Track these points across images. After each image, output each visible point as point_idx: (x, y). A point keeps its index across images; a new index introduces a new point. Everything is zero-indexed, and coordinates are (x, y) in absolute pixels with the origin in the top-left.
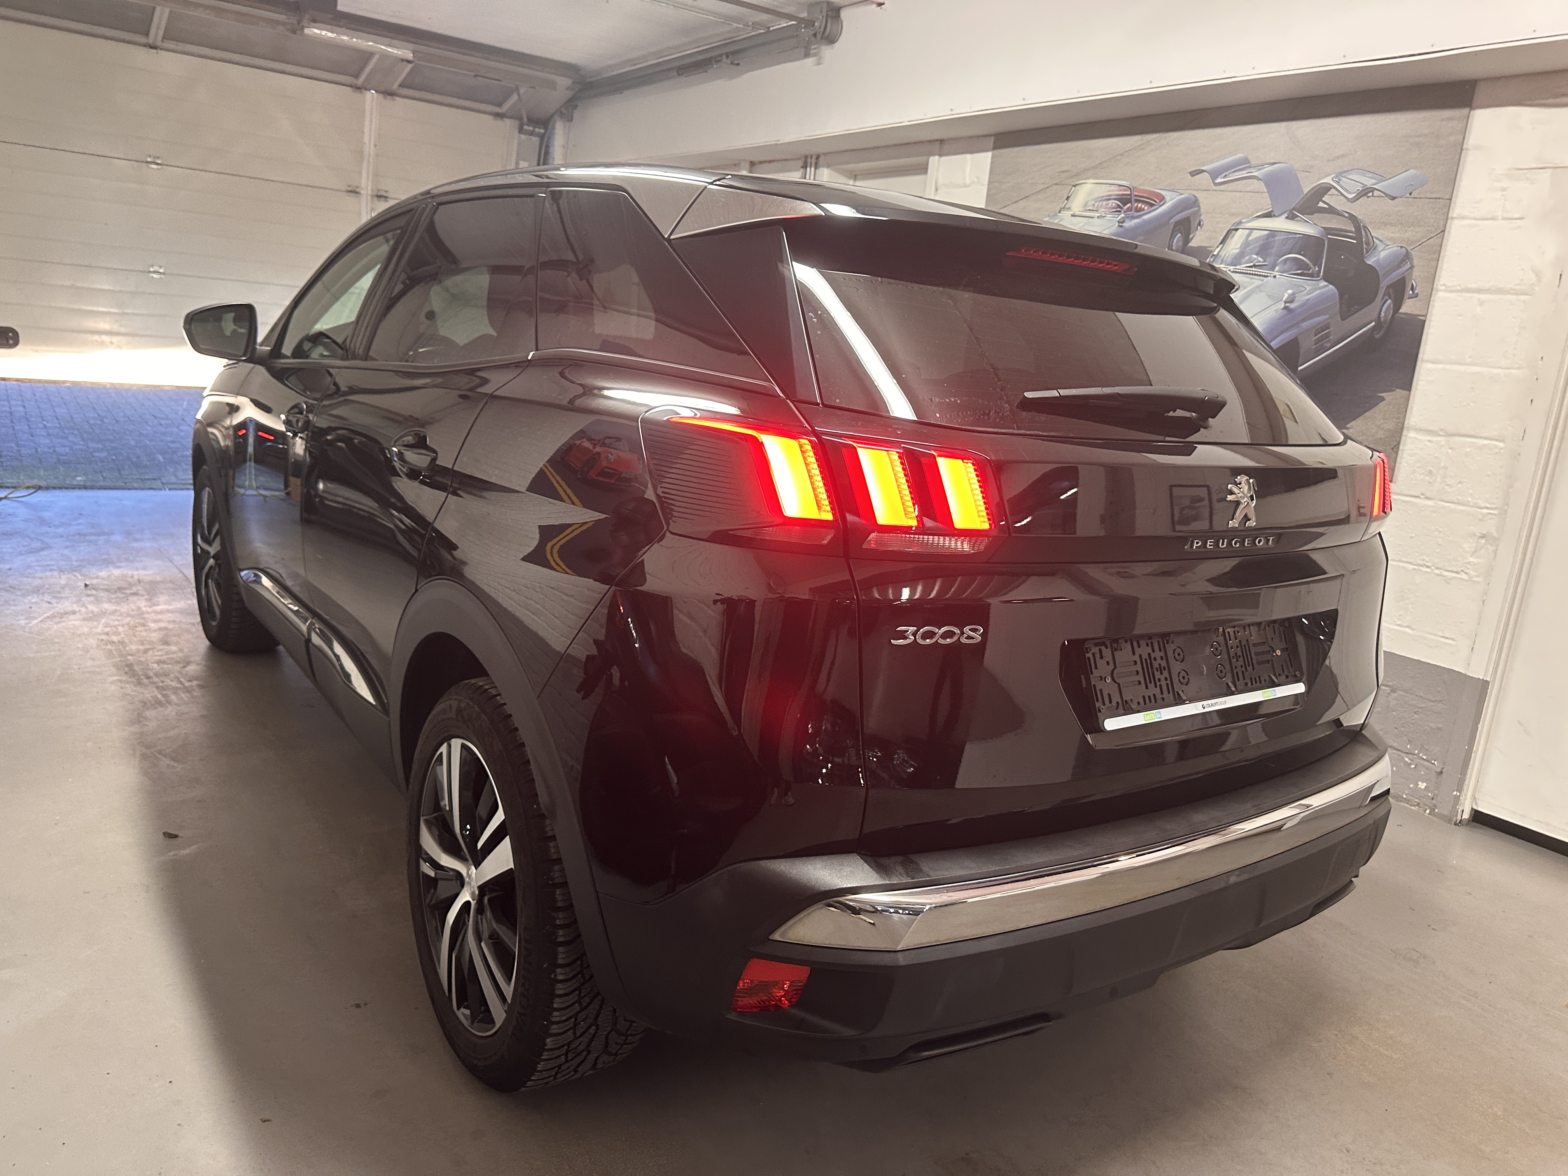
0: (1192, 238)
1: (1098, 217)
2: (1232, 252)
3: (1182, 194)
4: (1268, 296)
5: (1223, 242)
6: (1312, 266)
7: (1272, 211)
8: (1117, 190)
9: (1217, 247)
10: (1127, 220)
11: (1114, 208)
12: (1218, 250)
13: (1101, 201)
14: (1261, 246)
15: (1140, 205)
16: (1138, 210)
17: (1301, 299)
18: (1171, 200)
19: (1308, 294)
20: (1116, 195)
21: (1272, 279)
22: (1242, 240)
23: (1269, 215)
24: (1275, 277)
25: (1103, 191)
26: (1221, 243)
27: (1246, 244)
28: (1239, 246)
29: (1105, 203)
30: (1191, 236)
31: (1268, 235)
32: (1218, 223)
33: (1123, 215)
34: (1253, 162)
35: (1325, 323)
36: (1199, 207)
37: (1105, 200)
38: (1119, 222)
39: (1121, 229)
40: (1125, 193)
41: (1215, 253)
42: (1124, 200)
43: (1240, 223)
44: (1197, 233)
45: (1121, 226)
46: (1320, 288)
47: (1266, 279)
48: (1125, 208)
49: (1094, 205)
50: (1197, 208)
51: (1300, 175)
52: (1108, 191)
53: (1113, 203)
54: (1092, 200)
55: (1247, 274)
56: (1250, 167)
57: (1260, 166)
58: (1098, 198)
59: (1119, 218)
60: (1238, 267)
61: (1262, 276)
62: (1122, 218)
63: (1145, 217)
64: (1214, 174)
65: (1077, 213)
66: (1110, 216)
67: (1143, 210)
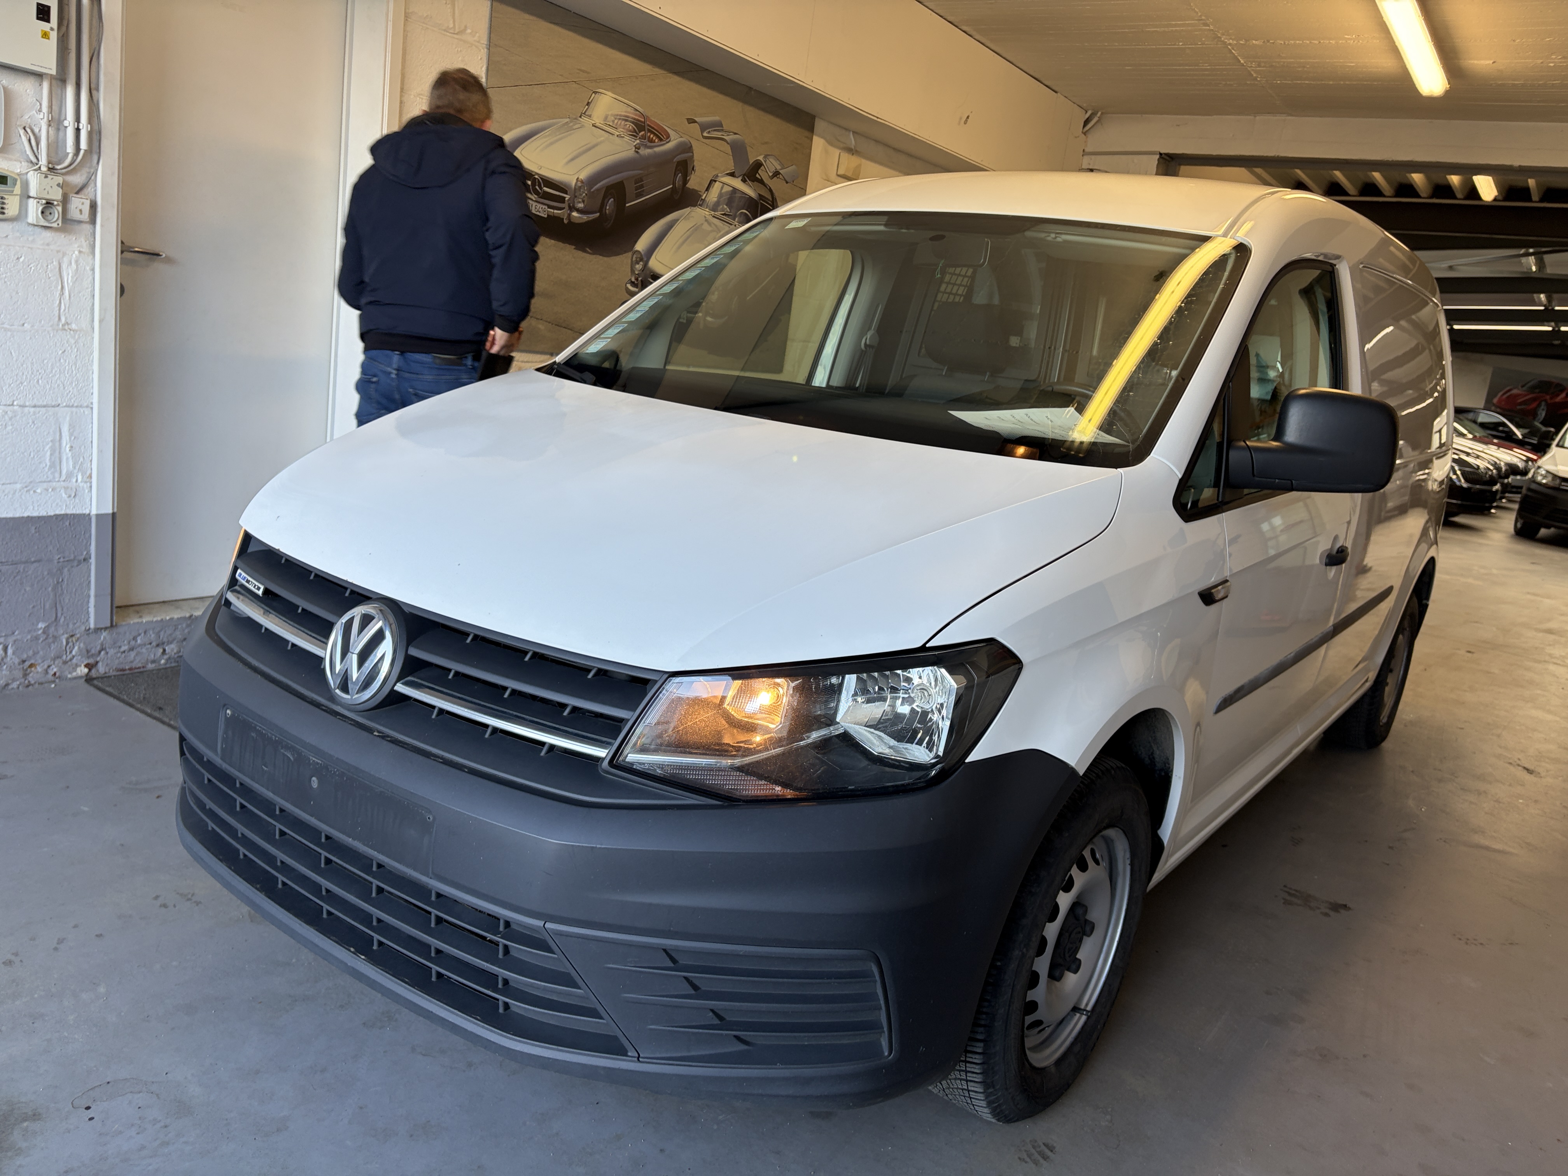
0: (688, 180)
1: (617, 136)
2: (713, 200)
3: (681, 137)
5: (707, 189)
7: (734, 172)
8: (632, 114)
9: (704, 193)
10: (642, 148)
11: (631, 132)
12: (705, 195)
13: (620, 119)
14: (727, 199)
15: (653, 136)
16: (651, 141)
18: (675, 140)
20: (632, 118)
22: (718, 191)
23: (732, 175)
24: (735, 225)
25: (622, 110)
26: (704, 190)
27: (721, 195)
28: (716, 196)
29: (623, 122)
30: (688, 178)
31: (732, 191)
33: (638, 141)
34: (725, 128)
36: (693, 153)
38: (635, 147)
39: (637, 155)
40: (640, 119)
41: (703, 198)
42: (639, 126)
43: (717, 176)
45: (637, 152)
48: (640, 134)
49: (613, 121)
50: (692, 154)
51: (748, 149)
52: (626, 112)
53: (630, 125)
54: (612, 115)
55: (722, 220)
56: (722, 130)
57: (728, 132)
58: (617, 115)
59: (635, 143)
60: (716, 213)
61: (729, 223)
62: (639, 144)
63: (657, 149)
64: (704, 127)
65: (598, 124)
66: (627, 138)
67: (654, 142)
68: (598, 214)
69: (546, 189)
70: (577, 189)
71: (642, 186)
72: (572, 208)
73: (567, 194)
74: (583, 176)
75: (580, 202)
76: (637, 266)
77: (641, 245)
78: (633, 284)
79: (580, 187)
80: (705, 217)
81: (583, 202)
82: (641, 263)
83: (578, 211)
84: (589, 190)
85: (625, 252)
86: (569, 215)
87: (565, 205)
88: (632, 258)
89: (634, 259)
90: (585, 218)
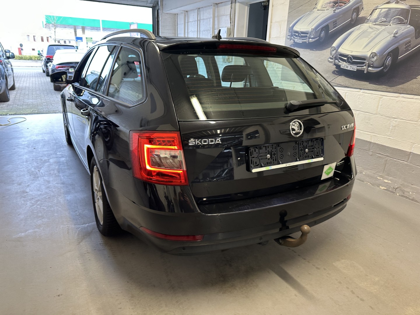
0: (360, 14)
1: (326, 10)
2: (375, 17)
4: (388, 32)
6: (405, 20)
7: (390, 1)
10: (336, 10)
11: (332, 6)
12: (369, 17)
14: (385, 14)
15: (341, 4)
16: (340, 6)
17: (400, 32)
19: (402, 31)
21: (389, 26)
22: (378, 13)
23: (388, 3)
24: (390, 25)
26: (370, 15)
27: (380, 14)
28: (377, 15)
29: (329, 4)
31: (388, 10)
32: (369, 7)
33: (335, 8)
35: (409, 40)
36: (362, 2)
37: (329, 3)
38: (334, 11)
39: (334, 13)
42: (335, 3)
43: (378, 6)
44: (362, 12)
45: (334, 12)
46: (408, 28)
47: (387, 26)
48: (336, 5)
49: (325, 6)
53: (332, 4)
54: (324, 4)
55: (380, 25)
58: (326, 3)
60: (376, 23)
61: (386, 25)
62: (335, 9)
63: (343, 8)
65: (319, 9)
66: (330, 9)
67: (342, 5)
68: (318, 38)
69: (302, 35)
70: (312, 32)
71: (336, 23)
72: (309, 38)
73: (308, 34)
74: (313, 27)
75: (312, 36)
76: (333, 52)
77: (335, 44)
78: (331, 58)
79: (312, 31)
80: (369, 26)
81: (313, 35)
82: (335, 51)
83: (312, 38)
84: (315, 31)
85: (328, 48)
86: (308, 40)
87: (308, 38)
88: (331, 49)
89: (332, 50)
90: (314, 40)
